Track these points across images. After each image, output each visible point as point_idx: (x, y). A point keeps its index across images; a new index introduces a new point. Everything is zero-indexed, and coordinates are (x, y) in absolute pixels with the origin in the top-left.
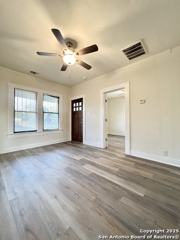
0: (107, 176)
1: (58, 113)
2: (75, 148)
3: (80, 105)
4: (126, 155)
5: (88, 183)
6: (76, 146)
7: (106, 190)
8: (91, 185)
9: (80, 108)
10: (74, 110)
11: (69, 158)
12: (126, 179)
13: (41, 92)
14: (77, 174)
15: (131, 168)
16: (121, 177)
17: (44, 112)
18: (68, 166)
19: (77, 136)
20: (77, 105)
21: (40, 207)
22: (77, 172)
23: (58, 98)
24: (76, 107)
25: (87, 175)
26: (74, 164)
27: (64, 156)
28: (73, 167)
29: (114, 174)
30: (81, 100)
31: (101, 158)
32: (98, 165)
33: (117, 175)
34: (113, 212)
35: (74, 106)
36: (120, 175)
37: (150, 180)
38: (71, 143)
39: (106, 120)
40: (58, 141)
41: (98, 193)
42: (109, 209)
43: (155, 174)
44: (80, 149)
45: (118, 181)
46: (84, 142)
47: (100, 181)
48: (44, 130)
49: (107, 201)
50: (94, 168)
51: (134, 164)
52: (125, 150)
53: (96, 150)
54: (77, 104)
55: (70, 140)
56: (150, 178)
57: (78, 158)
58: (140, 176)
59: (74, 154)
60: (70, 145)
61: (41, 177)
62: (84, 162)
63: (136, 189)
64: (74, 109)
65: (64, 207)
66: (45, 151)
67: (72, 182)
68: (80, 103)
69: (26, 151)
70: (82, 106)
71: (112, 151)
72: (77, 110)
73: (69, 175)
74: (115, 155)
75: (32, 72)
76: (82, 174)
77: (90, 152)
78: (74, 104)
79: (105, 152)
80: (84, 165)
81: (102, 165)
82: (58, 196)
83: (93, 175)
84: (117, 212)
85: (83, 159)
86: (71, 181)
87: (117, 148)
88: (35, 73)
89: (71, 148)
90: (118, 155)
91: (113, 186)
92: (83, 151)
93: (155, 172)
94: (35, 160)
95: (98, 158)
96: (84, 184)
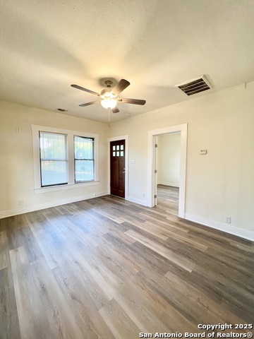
0: (153, 246)
1: (93, 160)
2: (115, 206)
3: (122, 148)
4: (179, 218)
5: (131, 253)
6: (116, 203)
7: (150, 263)
8: (134, 257)
9: (122, 153)
10: (114, 155)
11: (108, 220)
12: (174, 251)
13: (70, 133)
14: (118, 242)
15: (182, 237)
16: (169, 248)
17: (75, 160)
18: (108, 231)
19: (117, 189)
20: (118, 149)
21: (83, 278)
22: (118, 240)
23: (93, 139)
24: (116, 151)
25: (130, 244)
26: (115, 229)
27: (102, 218)
28: (114, 234)
29: (161, 244)
30: (122, 142)
31: (147, 222)
32: (143, 231)
33: (165, 246)
34: (156, 287)
35: (114, 149)
36: (167, 245)
37: (204, 253)
38: (110, 199)
39: (156, 171)
40: (93, 196)
41: (141, 267)
42: (153, 283)
43: (211, 246)
44: (121, 208)
45: (166, 253)
46: (127, 197)
47: (145, 252)
48: (76, 182)
49: (151, 275)
50: (138, 235)
51: (186, 231)
52: (178, 210)
53: (141, 209)
54: (118, 147)
55: (109, 193)
56: (204, 251)
57: (119, 220)
58: (192, 248)
59: (114, 214)
60: (109, 201)
61: (79, 245)
62: (126, 227)
63: (185, 264)
64: (114, 153)
65: (106, 279)
66: (78, 209)
67: (113, 252)
68: (122, 146)
69: (57, 209)
70: (124, 150)
71: (161, 212)
72: (118, 155)
73: (109, 243)
74: (165, 218)
75: (60, 110)
76: (124, 243)
77: (133, 213)
78: (114, 147)
79: (153, 213)
80: (126, 230)
81: (148, 231)
82: (99, 267)
83: (137, 244)
84: (160, 287)
85: (126, 222)
86: (112, 250)
87: (168, 207)
88: (63, 110)
89: (111, 205)
90: (169, 218)
91: (158, 258)
92: (126, 210)
93: (212, 244)
94: (69, 222)
95: (144, 221)
96: (126, 255)
